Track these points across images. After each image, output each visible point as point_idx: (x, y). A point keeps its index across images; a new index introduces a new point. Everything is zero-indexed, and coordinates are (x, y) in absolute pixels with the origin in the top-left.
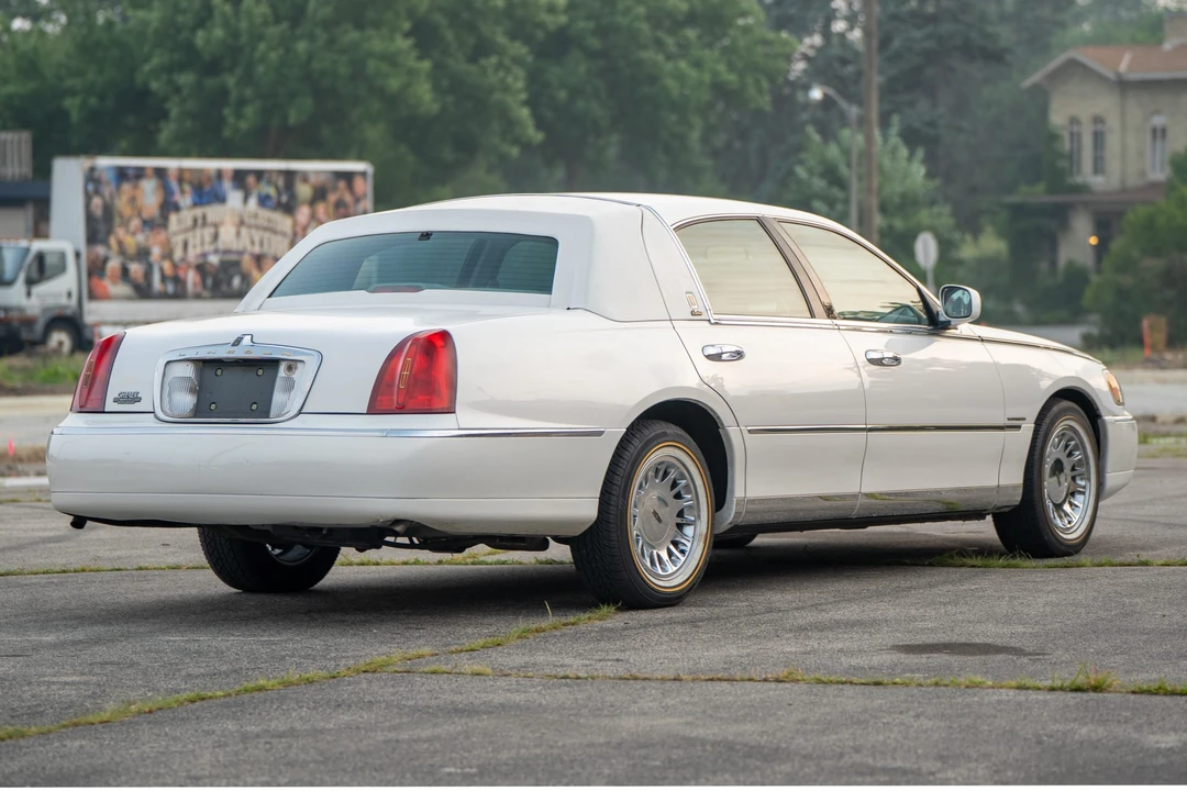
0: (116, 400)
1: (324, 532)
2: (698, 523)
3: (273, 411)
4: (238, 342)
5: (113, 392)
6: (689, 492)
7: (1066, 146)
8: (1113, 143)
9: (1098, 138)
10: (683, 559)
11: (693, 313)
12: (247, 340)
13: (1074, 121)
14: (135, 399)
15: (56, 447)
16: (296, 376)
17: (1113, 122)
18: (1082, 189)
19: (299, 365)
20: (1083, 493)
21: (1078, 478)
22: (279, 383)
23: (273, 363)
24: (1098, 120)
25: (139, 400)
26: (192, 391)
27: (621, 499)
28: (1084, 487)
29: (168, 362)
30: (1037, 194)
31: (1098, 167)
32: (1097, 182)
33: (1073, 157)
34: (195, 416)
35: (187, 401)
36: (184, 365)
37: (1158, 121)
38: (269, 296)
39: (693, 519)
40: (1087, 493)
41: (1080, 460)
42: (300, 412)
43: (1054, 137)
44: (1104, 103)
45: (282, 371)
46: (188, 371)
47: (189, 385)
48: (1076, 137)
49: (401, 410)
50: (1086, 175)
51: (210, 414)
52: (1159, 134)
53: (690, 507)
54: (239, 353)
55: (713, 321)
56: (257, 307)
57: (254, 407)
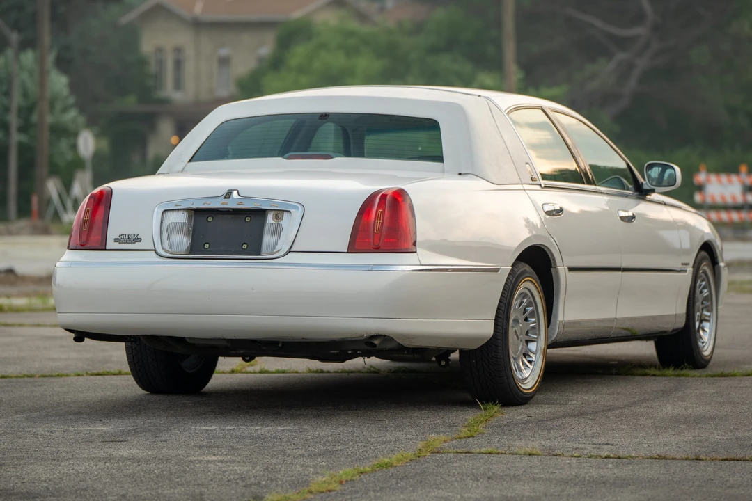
0: (116, 240)
1: (280, 345)
2: (539, 340)
3: (264, 250)
4: (228, 195)
5: (113, 233)
6: (533, 317)
7: (153, 68)
8: (189, 68)
9: (178, 64)
10: (531, 367)
11: (532, 179)
12: (235, 194)
13: (160, 50)
14: (136, 239)
15: (62, 277)
16: (285, 222)
17: (190, 52)
18: (165, 101)
19: (285, 214)
20: (708, 321)
21: (704, 310)
22: (267, 228)
23: (260, 213)
24: (178, 50)
25: (139, 240)
26: (187, 234)
27: (505, 321)
28: (709, 317)
29: (165, 211)
30: (130, 103)
31: (178, 85)
32: (177, 97)
33: (159, 77)
34: (190, 253)
35: (183, 241)
36: (181, 213)
37: (224, 52)
38: (190, 161)
39: (536, 337)
40: (711, 321)
41: (707, 296)
42: (289, 251)
43: (142, 62)
44: (183, 38)
45: (270, 219)
46: (182, 218)
47: (185, 228)
48: (161, 63)
49: (377, 250)
50: (168, 91)
51: (204, 252)
52: (224, 62)
53: (533, 328)
54: (231, 204)
55: (543, 186)
56: (181, 170)
57: (245, 246)
